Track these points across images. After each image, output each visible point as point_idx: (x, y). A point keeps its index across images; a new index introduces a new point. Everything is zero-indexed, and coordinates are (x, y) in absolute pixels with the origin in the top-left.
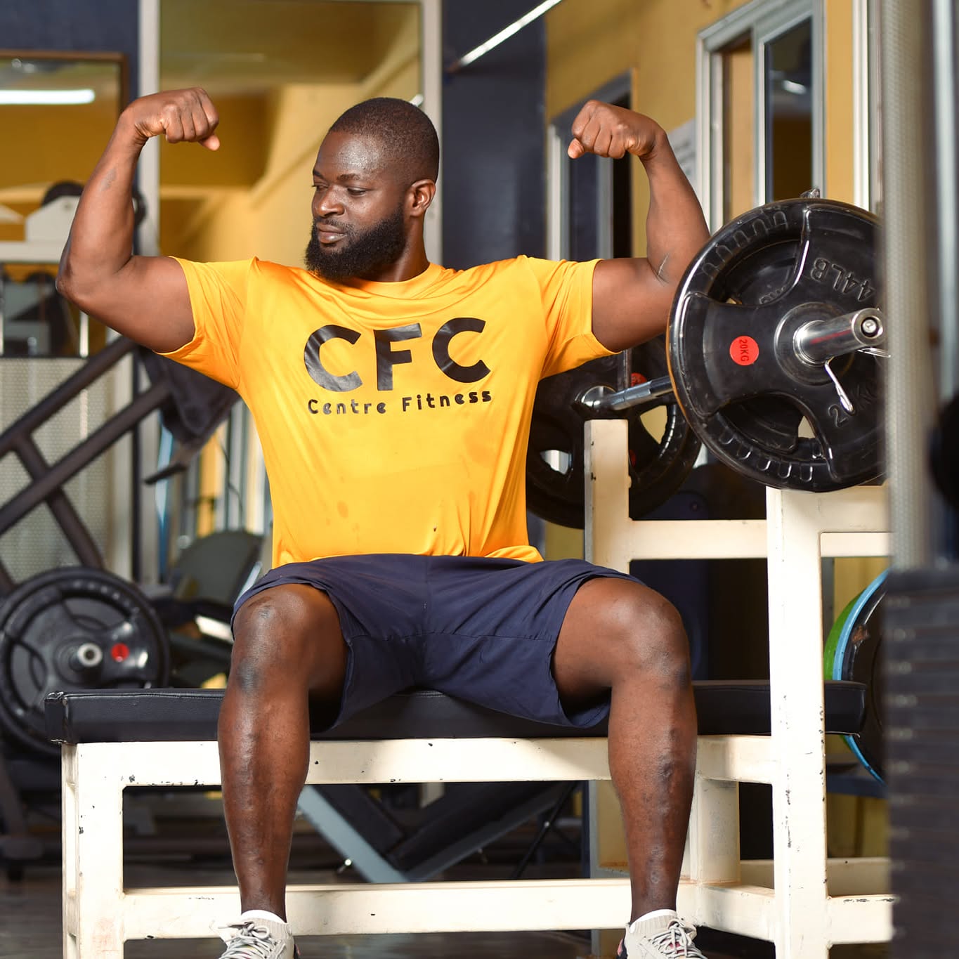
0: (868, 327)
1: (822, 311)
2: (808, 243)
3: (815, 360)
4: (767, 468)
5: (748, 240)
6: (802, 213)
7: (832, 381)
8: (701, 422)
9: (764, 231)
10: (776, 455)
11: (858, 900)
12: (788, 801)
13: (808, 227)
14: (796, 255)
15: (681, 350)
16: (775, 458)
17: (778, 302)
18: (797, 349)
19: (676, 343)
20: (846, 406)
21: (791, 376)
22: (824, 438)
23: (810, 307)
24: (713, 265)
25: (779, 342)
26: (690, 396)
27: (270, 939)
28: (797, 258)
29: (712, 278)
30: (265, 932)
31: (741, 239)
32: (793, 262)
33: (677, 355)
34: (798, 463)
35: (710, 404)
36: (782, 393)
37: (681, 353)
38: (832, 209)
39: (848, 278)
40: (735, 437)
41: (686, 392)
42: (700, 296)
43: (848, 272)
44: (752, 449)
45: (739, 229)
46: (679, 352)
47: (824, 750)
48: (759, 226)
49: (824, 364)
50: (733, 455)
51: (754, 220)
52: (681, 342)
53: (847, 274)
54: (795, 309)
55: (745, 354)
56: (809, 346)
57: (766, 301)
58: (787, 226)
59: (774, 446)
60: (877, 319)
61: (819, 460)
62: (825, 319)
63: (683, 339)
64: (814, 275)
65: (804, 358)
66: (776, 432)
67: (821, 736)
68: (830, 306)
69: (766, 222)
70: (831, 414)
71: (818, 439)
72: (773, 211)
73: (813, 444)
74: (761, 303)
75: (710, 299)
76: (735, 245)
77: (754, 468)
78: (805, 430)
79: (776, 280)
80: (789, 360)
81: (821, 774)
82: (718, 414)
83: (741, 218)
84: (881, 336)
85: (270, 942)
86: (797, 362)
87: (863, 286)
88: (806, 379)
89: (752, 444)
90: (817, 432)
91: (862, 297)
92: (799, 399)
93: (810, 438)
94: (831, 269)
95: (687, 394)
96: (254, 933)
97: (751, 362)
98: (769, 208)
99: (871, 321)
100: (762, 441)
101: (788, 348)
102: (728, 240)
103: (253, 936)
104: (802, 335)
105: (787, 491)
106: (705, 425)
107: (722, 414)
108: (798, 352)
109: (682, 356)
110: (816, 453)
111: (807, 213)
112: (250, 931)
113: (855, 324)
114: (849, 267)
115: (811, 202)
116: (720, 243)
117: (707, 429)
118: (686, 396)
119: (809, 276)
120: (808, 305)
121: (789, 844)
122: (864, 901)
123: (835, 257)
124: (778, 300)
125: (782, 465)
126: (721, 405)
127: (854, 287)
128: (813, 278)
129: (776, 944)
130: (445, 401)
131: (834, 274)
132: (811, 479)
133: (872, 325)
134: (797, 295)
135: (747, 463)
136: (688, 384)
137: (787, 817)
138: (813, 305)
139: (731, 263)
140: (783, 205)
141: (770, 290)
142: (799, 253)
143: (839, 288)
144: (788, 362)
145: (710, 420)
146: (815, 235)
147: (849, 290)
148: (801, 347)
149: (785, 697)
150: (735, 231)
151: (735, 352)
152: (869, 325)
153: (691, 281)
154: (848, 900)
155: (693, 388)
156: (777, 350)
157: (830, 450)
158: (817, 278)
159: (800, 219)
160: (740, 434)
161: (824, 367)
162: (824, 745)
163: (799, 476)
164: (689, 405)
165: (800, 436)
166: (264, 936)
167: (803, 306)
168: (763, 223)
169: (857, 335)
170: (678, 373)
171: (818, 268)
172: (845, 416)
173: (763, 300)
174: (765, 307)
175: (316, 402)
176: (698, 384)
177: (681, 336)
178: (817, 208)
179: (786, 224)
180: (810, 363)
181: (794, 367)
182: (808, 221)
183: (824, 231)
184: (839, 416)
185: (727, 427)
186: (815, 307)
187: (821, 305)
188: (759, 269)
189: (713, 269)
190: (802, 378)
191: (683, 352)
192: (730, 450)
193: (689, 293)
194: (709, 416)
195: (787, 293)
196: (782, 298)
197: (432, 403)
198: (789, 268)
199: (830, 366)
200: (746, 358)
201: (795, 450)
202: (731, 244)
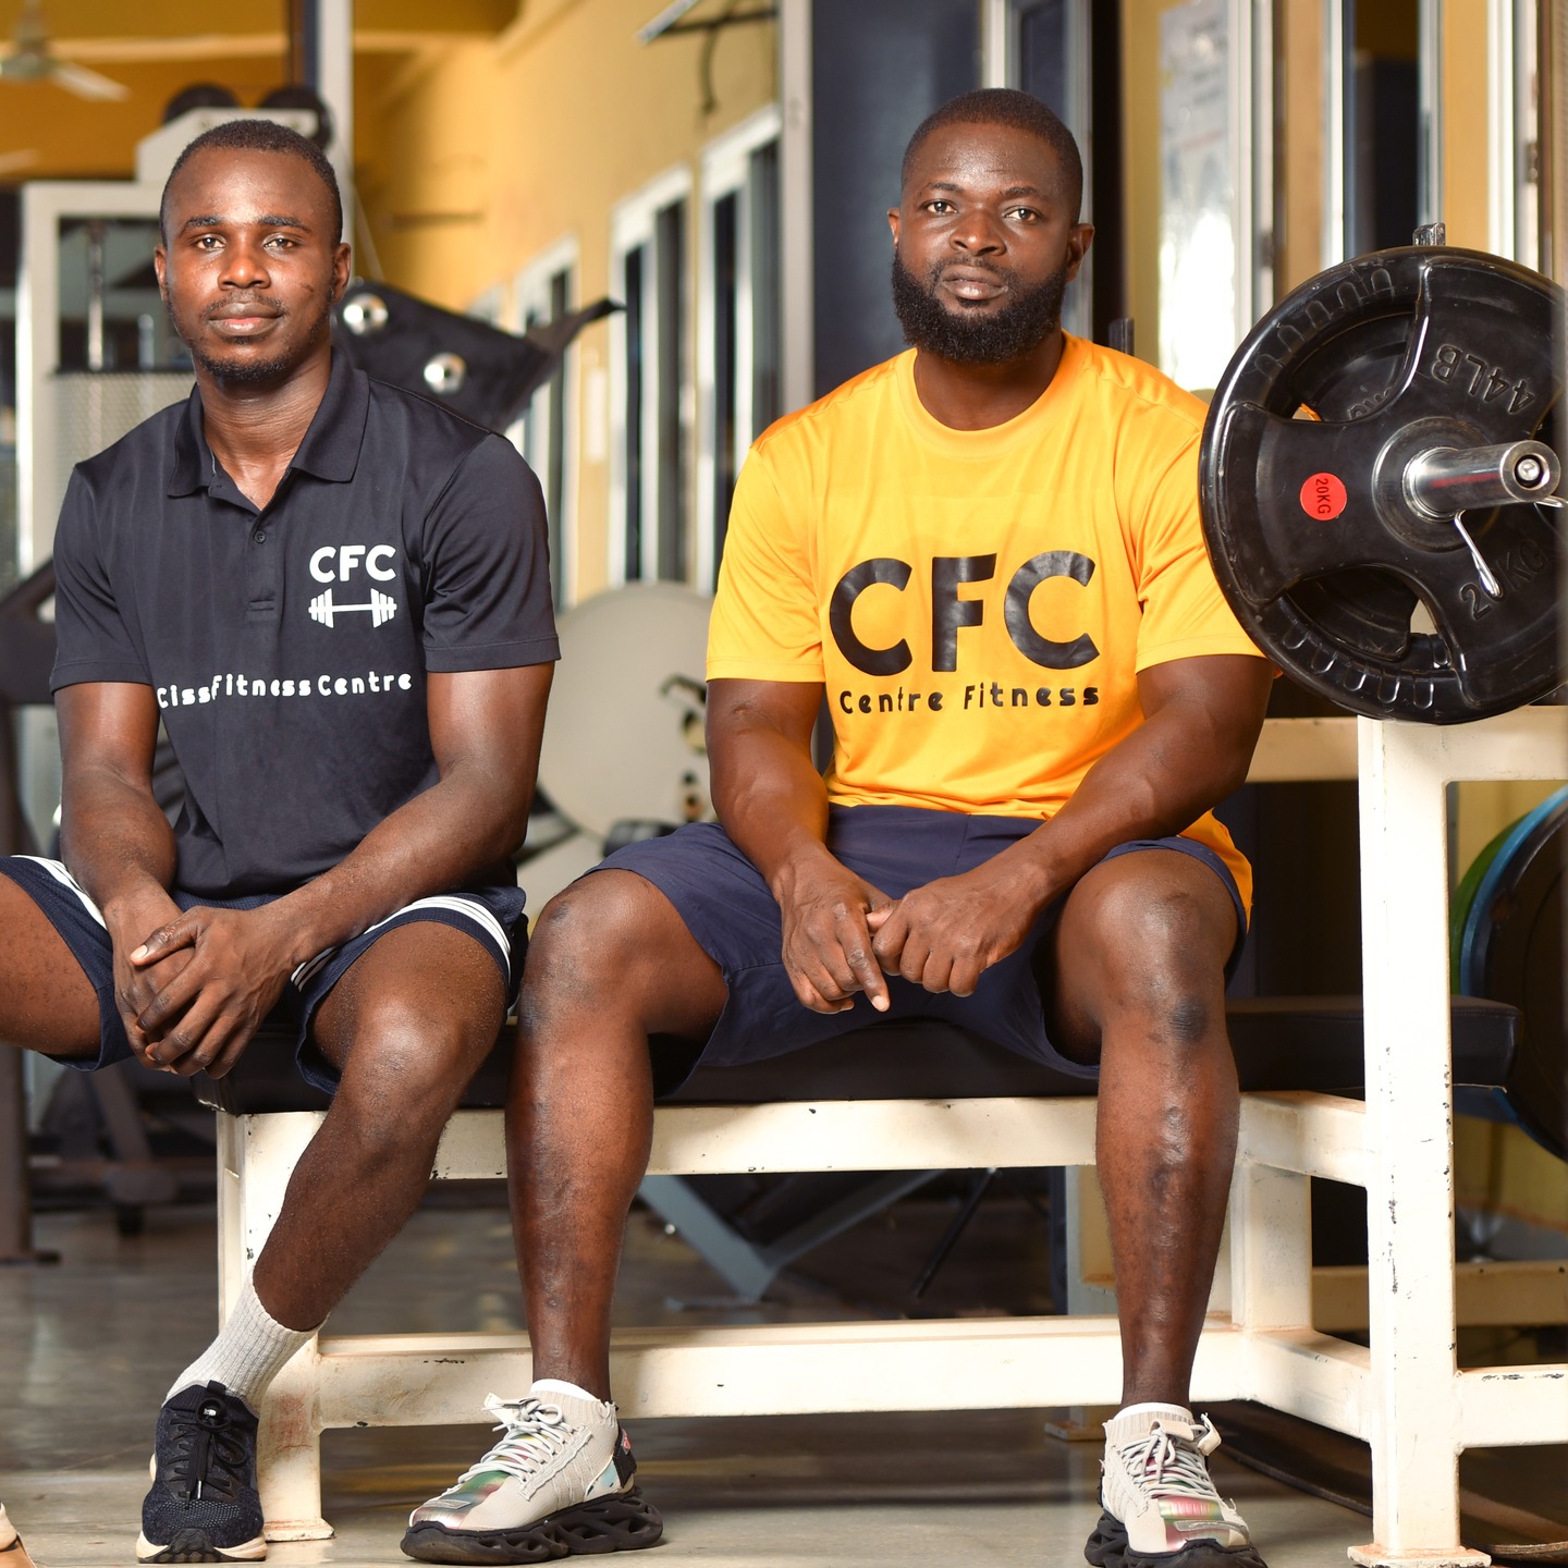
0: (1526, 471)
1: (1449, 431)
2: (1426, 320)
3: (1438, 513)
4: (1360, 687)
5: (1330, 316)
6: (1417, 271)
7: (1465, 544)
8: (1254, 613)
9: (1356, 302)
10: (1375, 665)
11: (1505, 1377)
12: (1393, 1218)
13: (1428, 295)
14: (1407, 338)
15: (1221, 494)
16: (1373, 670)
17: (1379, 417)
18: (1409, 493)
19: (1213, 486)
20: (1489, 587)
21: (1399, 538)
22: (1453, 638)
23: (1430, 425)
24: (1272, 358)
25: (1379, 482)
26: (1234, 571)
27: (563, 1424)
28: (1410, 343)
29: (1271, 379)
30: (557, 1413)
31: (1318, 314)
32: (1402, 349)
33: (1214, 505)
34: (1410, 678)
35: (1268, 583)
36: (1388, 566)
37: (1221, 503)
38: (1469, 265)
39: (1492, 378)
40: (1308, 636)
41: (1229, 565)
42: (1251, 409)
43: (1492, 366)
44: (1335, 656)
45: (1315, 298)
46: (1218, 501)
47: (1450, 1135)
48: (1347, 293)
49: (1453, 517)
50: (1305, 666)
51: (1338, 283)
52: (1221, 483)
53: (1491, 371)
54: (1406, 429)
55: (1324, 502)
56: (1428, 489)
57: (1358, 414)
58: (1393, 291)
59: (1371, 649)
60: (1541, 458)
61: (1444, 671)
62: (1455, 444)
63: (1223, 477)
64: (1437, 373)
65: (1421, 507)
66: (1374, 625)
67: (1446, 1113)
68: (1463, 422)
69: (1358, 285)
70: (1465, 599)
71: (1441, 637)
72: (1370, 269)
73: (1435, 645)
74: (1350, 417)
75: (1269, 414)
76: (1308, 323)
77: (1339, 688)
78: (1422, 621)
79: (1374, 378)
80: (1395, 510)
81: (1445, 1173)
82: (1280, 599)
83: (1317, 280)
84: (1545, 486)
85: (565, 1430)
86: (1409, 515)
87: (1516, 389)
88: (1422, 542)
89: (1335, 646)
90: (1440, 626)
91: (1515, 407)
92: (1412, 573)
93: (1429, 634)
94: (1464, 361)
95: (1231, 569)
96: (538, 1414)
97: (1335, 514)
98: (1364, 264)
99: (1530, 461)
100: (1351, 641)
101: (1394, 491)
102: (1297, 316)
103: (539, 1421)
104: (1418, 470)
105: (1391, 723)
106: (1259, 618)
107: (1286, 599)
108: (1411, 498)
109: (1222, 506)
110: (1440, 659)
111: (1425, 270)
112: (533, 1412)
113: (1506, 465)
114: (1495, 358)
115: (1431, 252)
116: (1284, 321)
117: (1262, 624)
118: (1228, 570)
119: (1429, 374)
120: (1427, 422)
121: (1395, 1287)
122: (1516, 1377)
123: (1472, 344)
124: (1378, 413)
125: (1384, 679)
126: (1286, 586)
127: (1502, 391)
128: (1436, 377)
129: (1371, 1446)
130: (1020, 697)
131: (1470, 372)
132: (1431, 703)
133: (1533, 467)
134: (1411, 405)
135: (1327, 678)
136: (1232, 551)
137: (1390, 1244)
138: (1436, 421)
139: (1301, 353)
140: (1386, 259)
141: (1364, 395)
142: (1412, 336)
143: (1477, 392)
144: (1394, 514)
145: (1267, 609)
146: (1439, 305)
147: (1495, 396)
148: (1415, 490)
149: (1388, 1050)
150: (1307, 302)
151: (1308, 500)
152: (1527, 466)
153: (1237, 384)
154: (1489, 1377)
155: (1241, 557)
156: (1376, 496)
157: (1462, 657)
158: (1441, 377)
159: (1414, 282)
160: (1317, 632)
161: (1453, 521)
162: (1451, 1127)
163: (1411, 700)
164: (1233, 585)
165: (1412, 631)
166: (554, 1420)
167: (1419, 424)
168: (1354, 288)
169: (1507, 485)
170: (1215, 534)
171: (1443, 361)
172: (1487, 602)
173: (1354, 412)
174: (1358, 424)
175: (848, 694)
176: (1248, 553)
177: (1221, 473)
178: (1442, 262)
179: (1392, 289)
180: (1429, 516)
181: (1404, 523)
182: (1426, 284)
183: (1455, 301)
184: (1477, 602)
185: (1296, 622)
186: (1439, 424)
187: (1448, 422)
188: (1346, 360)
189: (1273, 364)
190: (1416, 540)
191: (1224, 498)
192: (1300, 657)
193: (1234, 403)
194: (1267, 604)
195: (1392, 403)
196: (1385, 409)
197: (1000, 698)
198: (1395, 359)
199: (1463, 521)
200: (1326, 509)
201: (1405, 655)
202: (1302, 323)
